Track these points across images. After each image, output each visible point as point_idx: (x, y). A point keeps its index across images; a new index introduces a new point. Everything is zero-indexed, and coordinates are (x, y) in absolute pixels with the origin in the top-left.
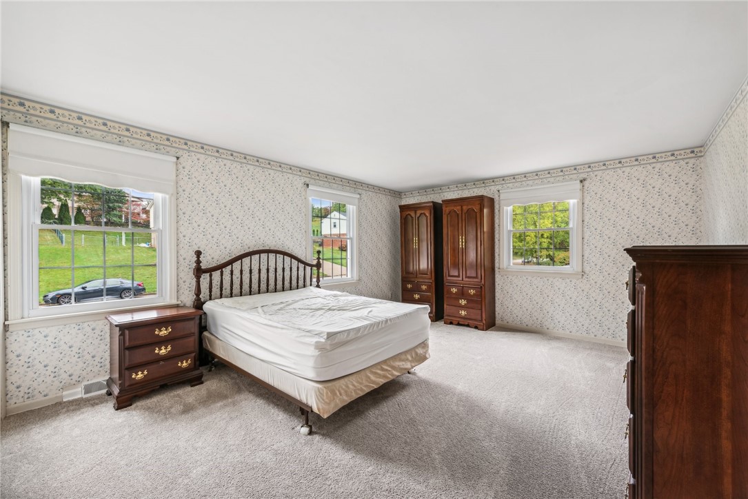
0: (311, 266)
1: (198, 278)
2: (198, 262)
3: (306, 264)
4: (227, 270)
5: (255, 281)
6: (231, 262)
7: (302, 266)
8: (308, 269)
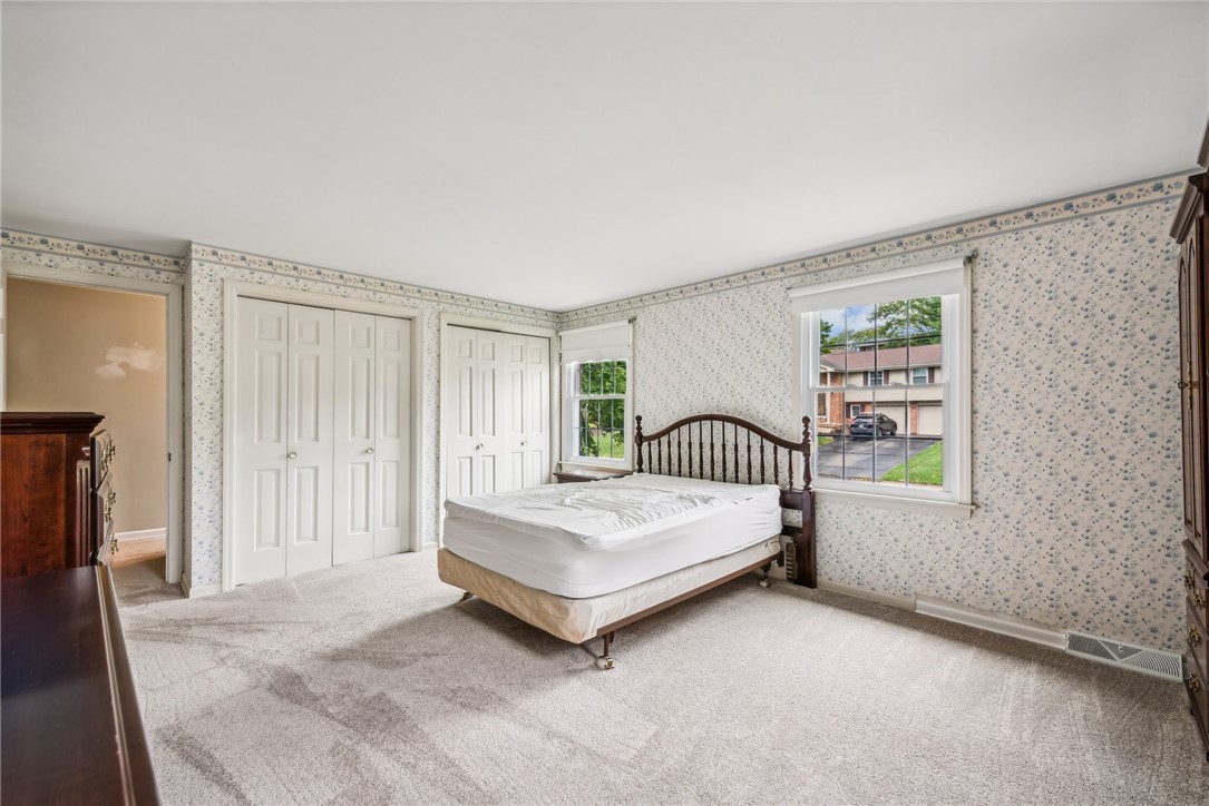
0: (791, 447)
1: (640, 445)
2: (639, 428)
3: (778, 442)
4: (664, 440)
5: (707, 460)
6: (667, 431)
7: (769, 446)
8: (782, 451)
